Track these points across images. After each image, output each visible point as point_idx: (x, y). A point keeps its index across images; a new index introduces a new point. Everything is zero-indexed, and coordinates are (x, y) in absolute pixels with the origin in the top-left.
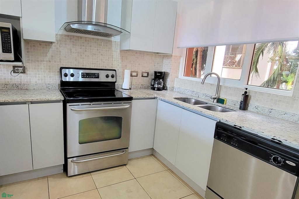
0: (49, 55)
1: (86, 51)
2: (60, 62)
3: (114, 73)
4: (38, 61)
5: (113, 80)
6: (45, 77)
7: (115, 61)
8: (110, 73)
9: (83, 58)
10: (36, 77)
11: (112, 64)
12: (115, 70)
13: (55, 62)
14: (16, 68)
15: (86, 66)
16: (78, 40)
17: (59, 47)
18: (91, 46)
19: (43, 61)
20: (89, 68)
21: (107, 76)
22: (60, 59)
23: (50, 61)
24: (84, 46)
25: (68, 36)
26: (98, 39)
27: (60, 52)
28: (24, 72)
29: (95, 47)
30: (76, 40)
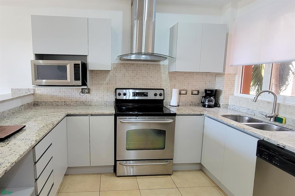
0: (107, 79)
1: (137, 75)
2: (116, 84)
3: (162, 92)
4: (99, 84)
5: (162, 98)
6: (104, 96)
7: (163, 81)
8: (158, 92)
9: (135, 80)
10: (97, 96)
11: (161, 84)
12: (163, 89)
13: (112, 84)
14: (83, 90)
15: (137, 86)
16: (131, 66)
17: (116, 72)
18: (141, 71)
19: (103, 84)
20: (140, 88)
21: (156, 95)
22: (116, 82)
23: (108, 84)
24: (135, 71)
25: (123, 64)
26: (148, 64)
27: (116, 76)
28: (89, 93)
29: (145, 71)
30: (129, 67)
